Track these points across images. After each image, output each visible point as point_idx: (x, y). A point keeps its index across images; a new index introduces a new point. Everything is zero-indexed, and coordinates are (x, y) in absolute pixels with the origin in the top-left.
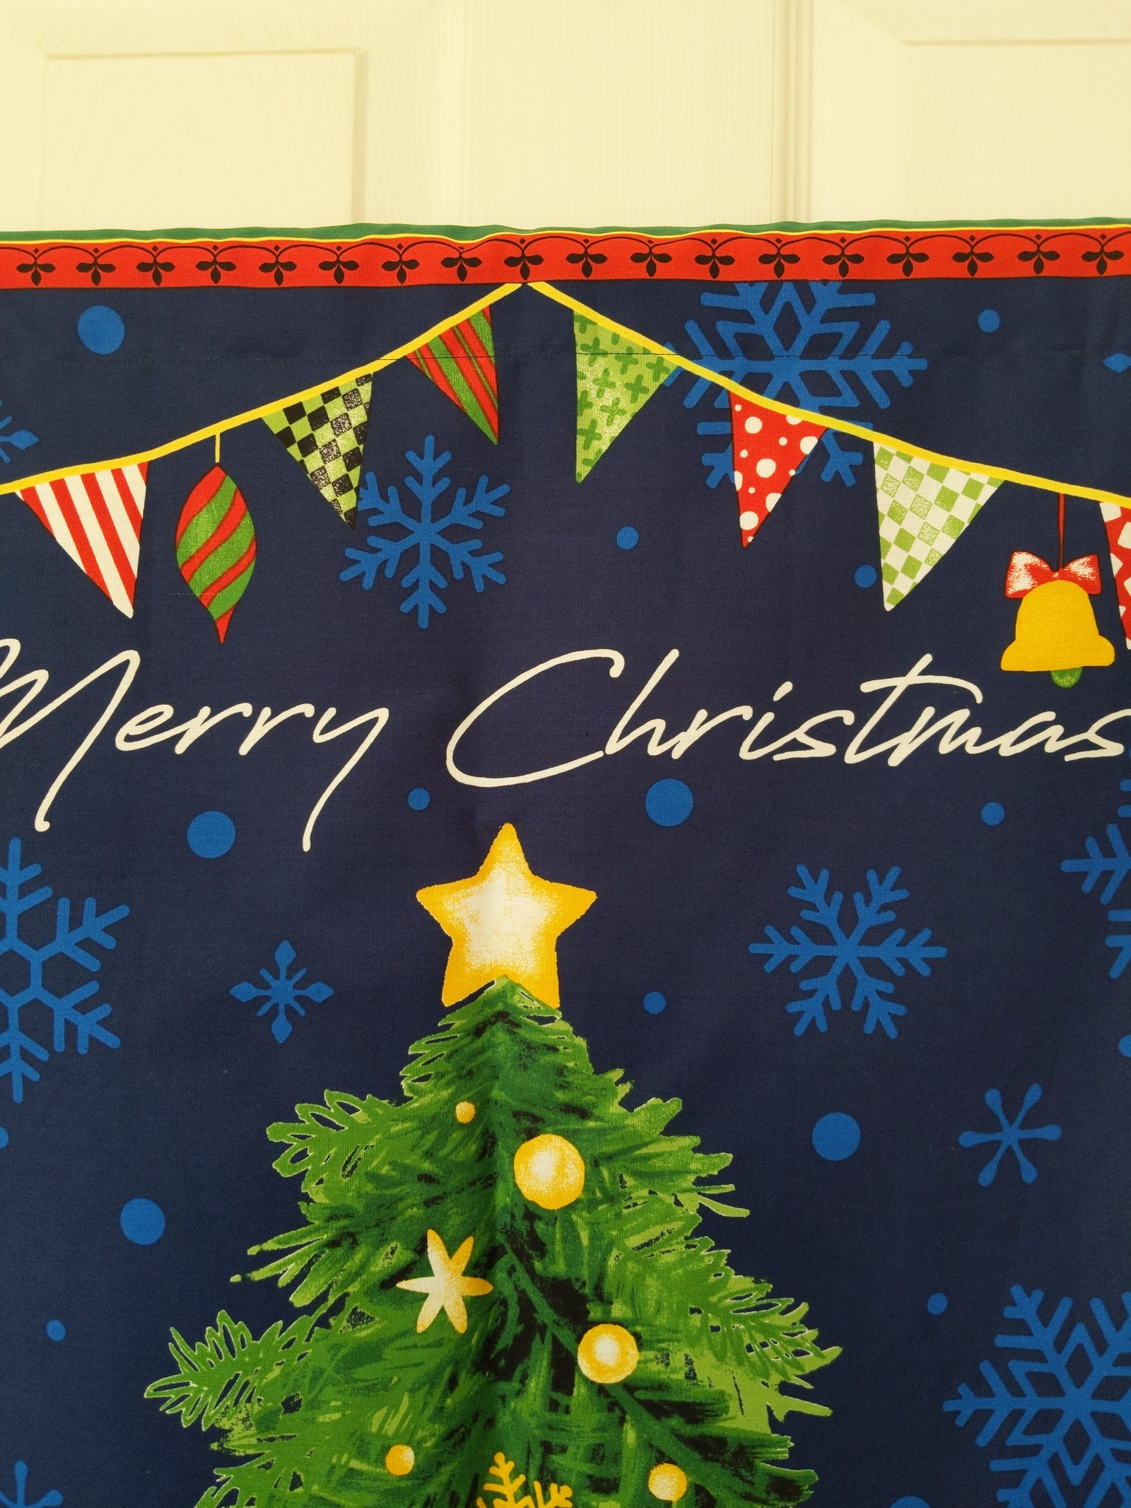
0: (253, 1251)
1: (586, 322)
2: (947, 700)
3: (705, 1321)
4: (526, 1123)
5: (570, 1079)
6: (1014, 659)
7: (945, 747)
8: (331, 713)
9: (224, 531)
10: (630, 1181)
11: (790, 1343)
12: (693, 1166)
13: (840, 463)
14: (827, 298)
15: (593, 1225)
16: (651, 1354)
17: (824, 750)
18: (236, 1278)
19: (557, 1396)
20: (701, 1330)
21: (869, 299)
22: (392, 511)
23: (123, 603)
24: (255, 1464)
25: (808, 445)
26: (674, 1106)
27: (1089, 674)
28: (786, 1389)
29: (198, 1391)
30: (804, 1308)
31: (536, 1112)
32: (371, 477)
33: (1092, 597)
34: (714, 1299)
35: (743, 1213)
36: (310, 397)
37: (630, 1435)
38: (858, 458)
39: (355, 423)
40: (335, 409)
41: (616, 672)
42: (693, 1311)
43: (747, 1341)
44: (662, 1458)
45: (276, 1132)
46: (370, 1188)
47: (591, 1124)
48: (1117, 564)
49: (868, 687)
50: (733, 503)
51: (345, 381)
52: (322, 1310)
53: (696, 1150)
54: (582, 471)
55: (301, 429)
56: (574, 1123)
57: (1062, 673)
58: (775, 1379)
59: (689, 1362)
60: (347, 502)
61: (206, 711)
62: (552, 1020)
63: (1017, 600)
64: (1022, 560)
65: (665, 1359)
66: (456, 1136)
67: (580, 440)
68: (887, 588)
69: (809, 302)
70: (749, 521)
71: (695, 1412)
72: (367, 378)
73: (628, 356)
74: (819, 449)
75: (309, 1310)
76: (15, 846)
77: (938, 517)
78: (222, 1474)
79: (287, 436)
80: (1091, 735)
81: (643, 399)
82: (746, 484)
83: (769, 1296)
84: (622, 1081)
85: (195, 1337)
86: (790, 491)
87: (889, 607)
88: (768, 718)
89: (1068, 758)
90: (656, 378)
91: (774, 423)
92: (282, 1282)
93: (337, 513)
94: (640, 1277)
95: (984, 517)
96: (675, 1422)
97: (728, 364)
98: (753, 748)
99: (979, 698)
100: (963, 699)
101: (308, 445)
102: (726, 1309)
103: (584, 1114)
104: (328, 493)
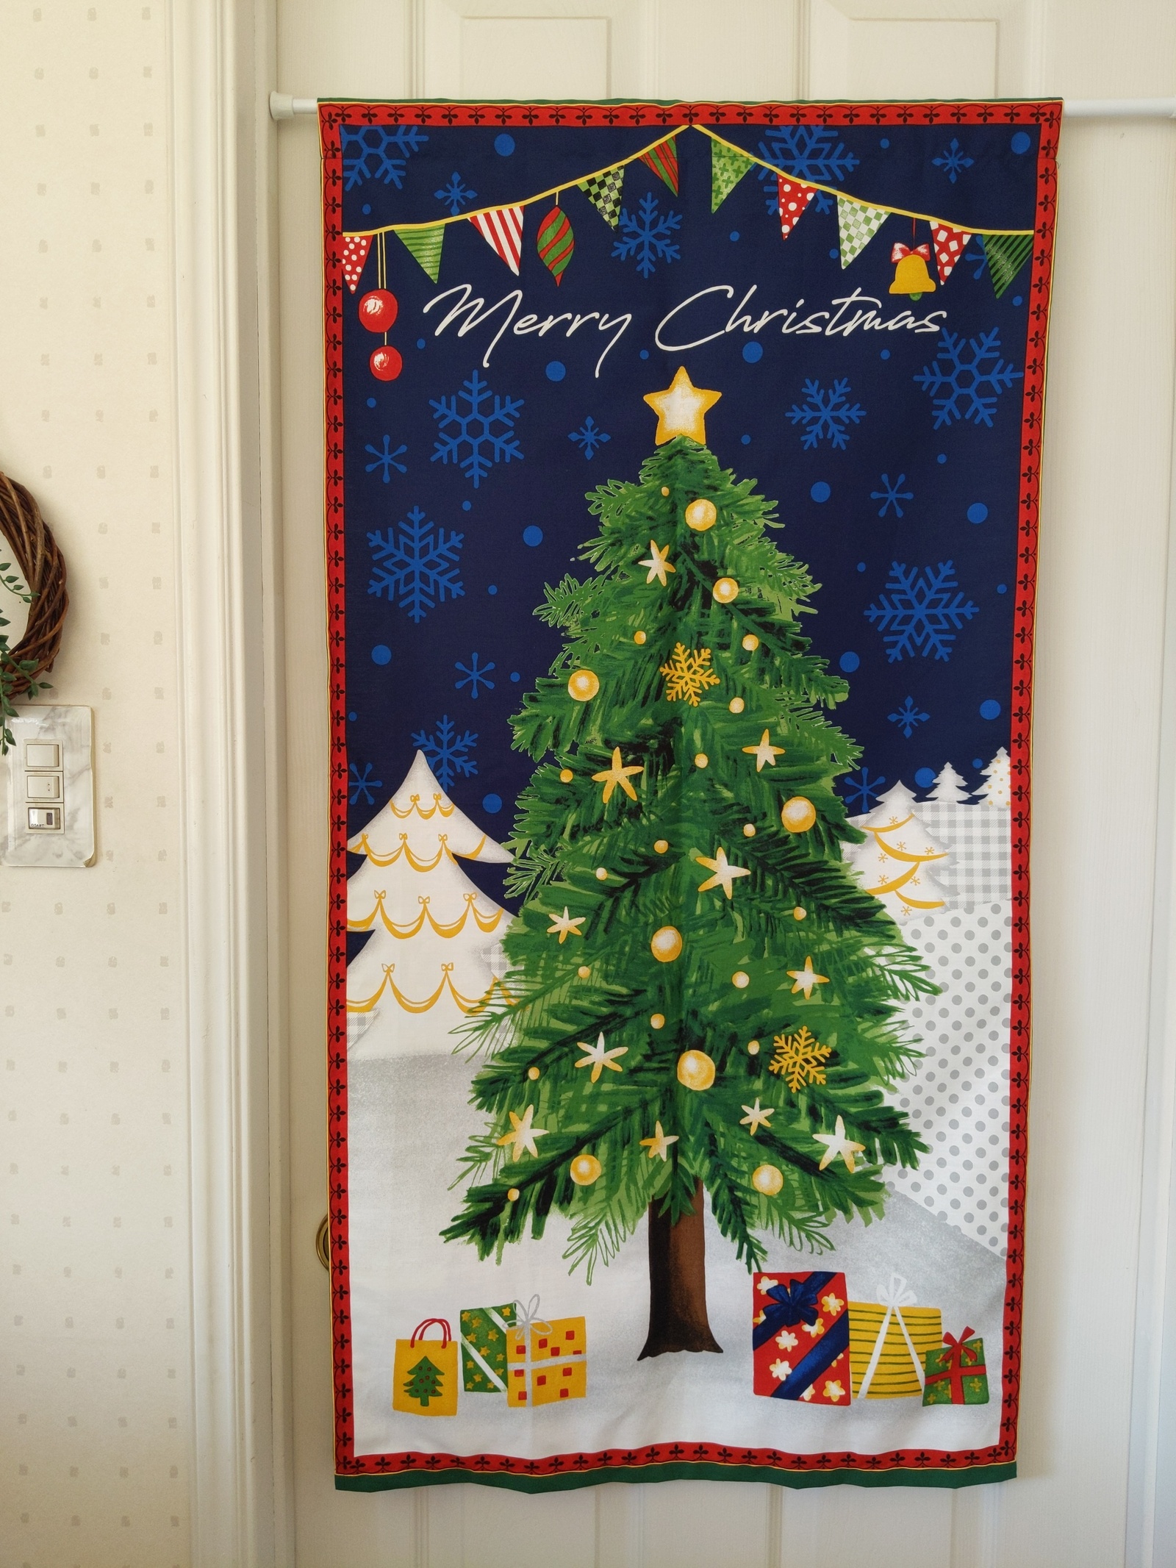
0: (580, 547)
1: (716, 142)
2: (867, 307)
3: (766, 572)
4: (691, 496)
5: (710, 474)
6: (895, 289)
7: (866, 327)
8: (607, 316)
9: (559, 236)
10: (735, 516)
11: (801, 582)
12: (762, 507)
13: (823, 204)
14: (818, 133)
15: (719, 536)
16: (744, 589)
17: (817, 329)
18: (573, 559)
19: (704, 611)
20: (764, 577)
21: (835, 134)
22: (633, 226)
23: (515, 269)
24: (580, 641)
25: (810, 196)
26: (754, 482)
27: (925, 295)
28: (799, 602)
29: (556, 610)
30: (807, 566)
31: (696, 490)
32: (624, 210)
33: (927, 262)
34: (770, 564)
35: (782, 526)
36: (598, 175)
37: (735, 624)
38: (831, 202)
39: (617, 187)
40: (609, 180)
41: (730, 295)
42: (761, 569)
43: (783, 581)
44: (748, 632)
45: (588, 496)
46: (627, 521)
47: (719, 493)
48: (937, 248)
49: (835, 302)
50: (779, 222)
51: (613, 168)
52: (609, 572)
53: (763, 501)
54: (714, 208)
55: (594, 189)
56: (712, 493)
57: (914, 294)
58: (795, 597)
59: (760, 591)
60: (614, 222)
61: (551, 317)
62: (702, 449)
63: (896, 264)
64: (898, 246)
65: (750, 590)
66: (662, 501)
67: (714, 194)
68: (843, 259)
69: (811, 135)
70: (786, 229)
71: (762, 612)
72: (622, 167)
73: (734, 158)
74: (815, 198)
75: (603, 572)
76: (475, 373)
77: (864, 229)
78: (566, 646)
79: (588, 193)
80: (926, 322)
81: (741, 176)
82: (784, 214)
83: (792, 561)
84: (732, 474)
85: (555, 585)
86: (803, 216)
87: (843, 267)
88: (794, 315)
89: (916, 331)
90: (746, 167)
91: (796, 187)
92: (592, 561)
93: (610, 227)
94: (739, 557)
95: (882, 228)
96: (754, 617)
97: (776, 162)
98: (788, 328)
99: (880, 306)
100: (874, 306)
101: (597, 197)
102: (775, 567)
103: (716, 489)
104: (606, 218)
